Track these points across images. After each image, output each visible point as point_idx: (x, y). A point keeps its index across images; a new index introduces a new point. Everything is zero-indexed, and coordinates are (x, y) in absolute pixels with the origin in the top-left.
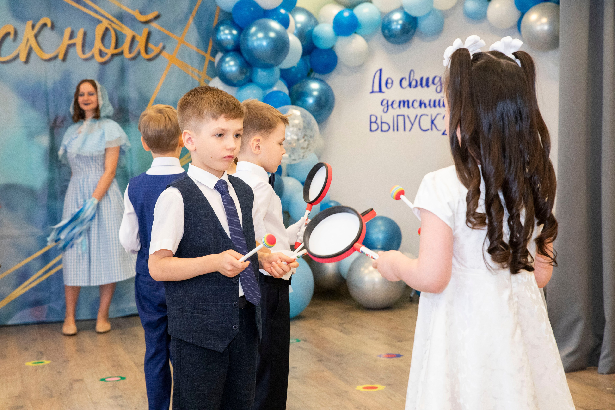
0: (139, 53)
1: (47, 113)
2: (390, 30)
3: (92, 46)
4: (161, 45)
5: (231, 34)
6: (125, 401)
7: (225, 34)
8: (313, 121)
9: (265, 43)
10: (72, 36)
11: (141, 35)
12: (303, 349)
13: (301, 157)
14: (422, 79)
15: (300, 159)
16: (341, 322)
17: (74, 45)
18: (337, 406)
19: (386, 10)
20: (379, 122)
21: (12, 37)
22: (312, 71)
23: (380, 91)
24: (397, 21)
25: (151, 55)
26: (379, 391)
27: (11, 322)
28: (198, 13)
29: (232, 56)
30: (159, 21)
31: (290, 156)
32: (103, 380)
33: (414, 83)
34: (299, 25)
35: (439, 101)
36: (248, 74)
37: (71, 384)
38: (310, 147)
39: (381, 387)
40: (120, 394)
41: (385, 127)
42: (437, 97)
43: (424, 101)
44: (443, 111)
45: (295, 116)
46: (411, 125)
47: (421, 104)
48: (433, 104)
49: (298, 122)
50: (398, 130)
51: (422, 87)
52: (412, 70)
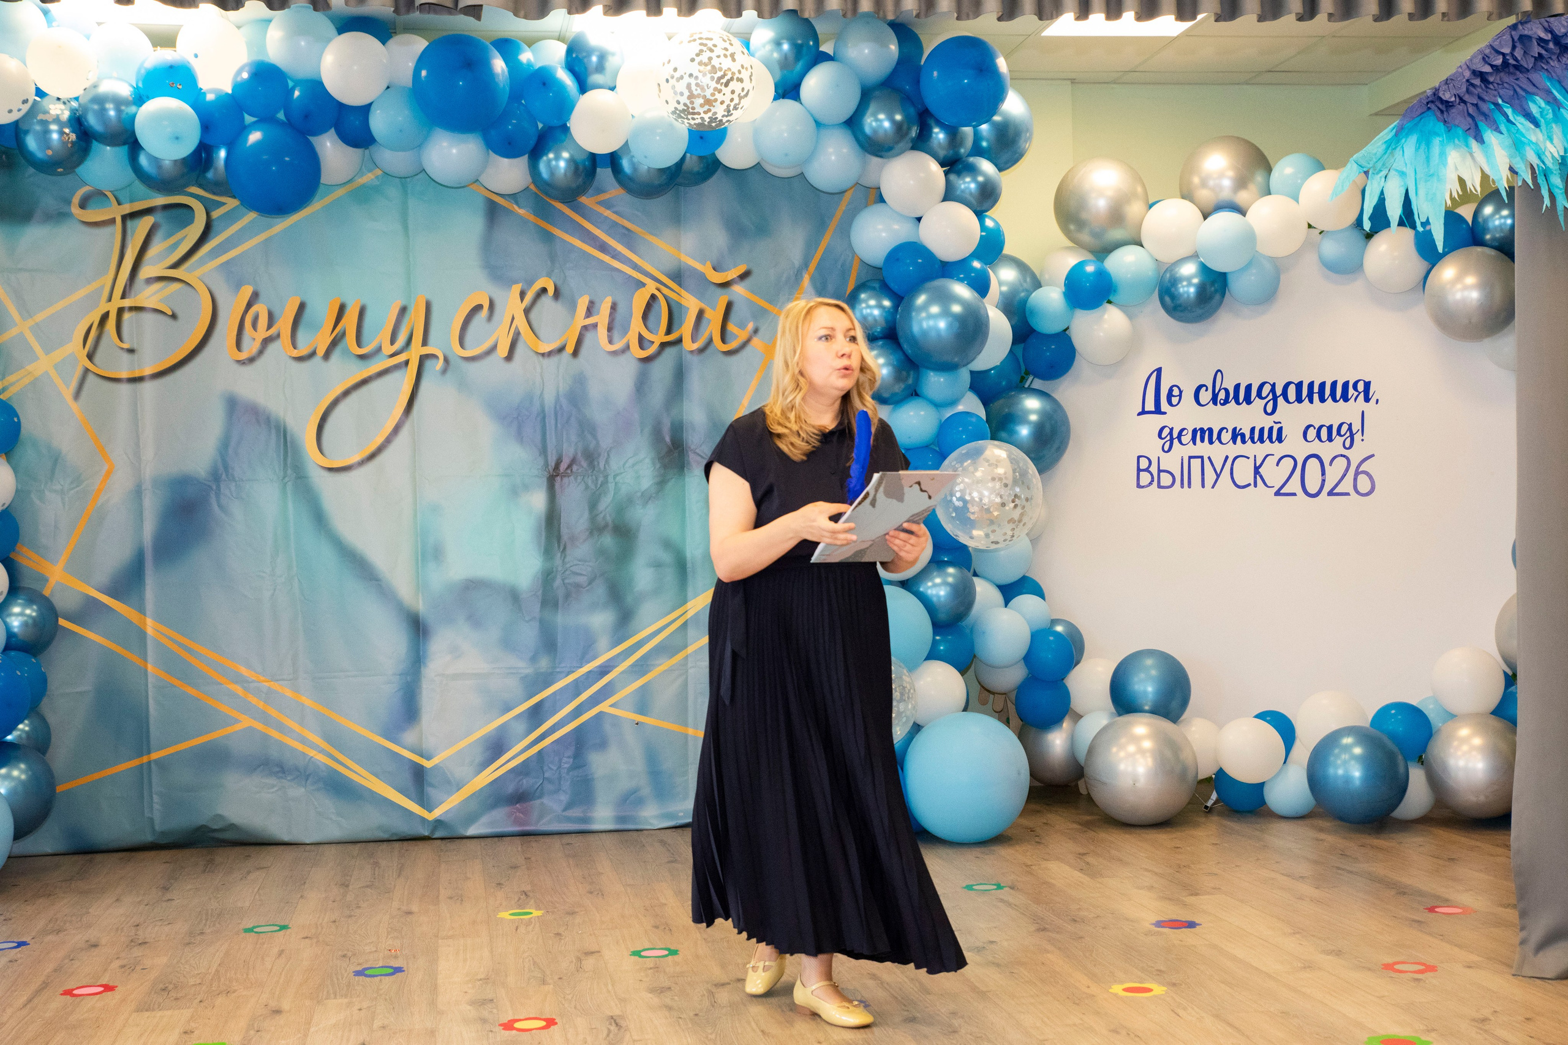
0: (710, 341)
1: (544, 451)
2: (1173, 297)
3: (625, 330)
4: (751, 326)
5: (880, 306)
6: (676, 998)
7: (869, 307)
8: (1032, 468)
9: (942, 324)
10: (589, 312)
11: (714, 308)
12: (1009, 904)
13: (1009, 538)
14: (1237, 387)
15: (1005, 540)
16: (1082, 851)
17: (595, 326)
18: (1075, 1025)
19: (1168, 257)
20: (1154, 469)
21: (485, 312)
22: (1027, 374)
23: (1158, 410)
24: (1189, 279)
25: (733, 345)
26: (1155, 996)
27: (471, 831)
28: (819, 267)
29: (882, 347)
30: (748, 281)
31: (987, 535)
32: (637, 953)
33: (1222, 395)
34: (1004, 289)
35: (1271, 429)
36: (910, 381)
37: (579, 960)
38: (1025, 519)
39: (1158, 990)
40: (667, 984)
41: (1166, 479)
42: (1267, 422)
43: (1241, 429)
44: (1277, 449)
45: (998, 461)
46: (1215, 477)
47: (1236, 435)
48: (1260, 436)
49: (1000, 471)
50: (1189, 486)
51: (1238, 403)
52: (1219, 371)
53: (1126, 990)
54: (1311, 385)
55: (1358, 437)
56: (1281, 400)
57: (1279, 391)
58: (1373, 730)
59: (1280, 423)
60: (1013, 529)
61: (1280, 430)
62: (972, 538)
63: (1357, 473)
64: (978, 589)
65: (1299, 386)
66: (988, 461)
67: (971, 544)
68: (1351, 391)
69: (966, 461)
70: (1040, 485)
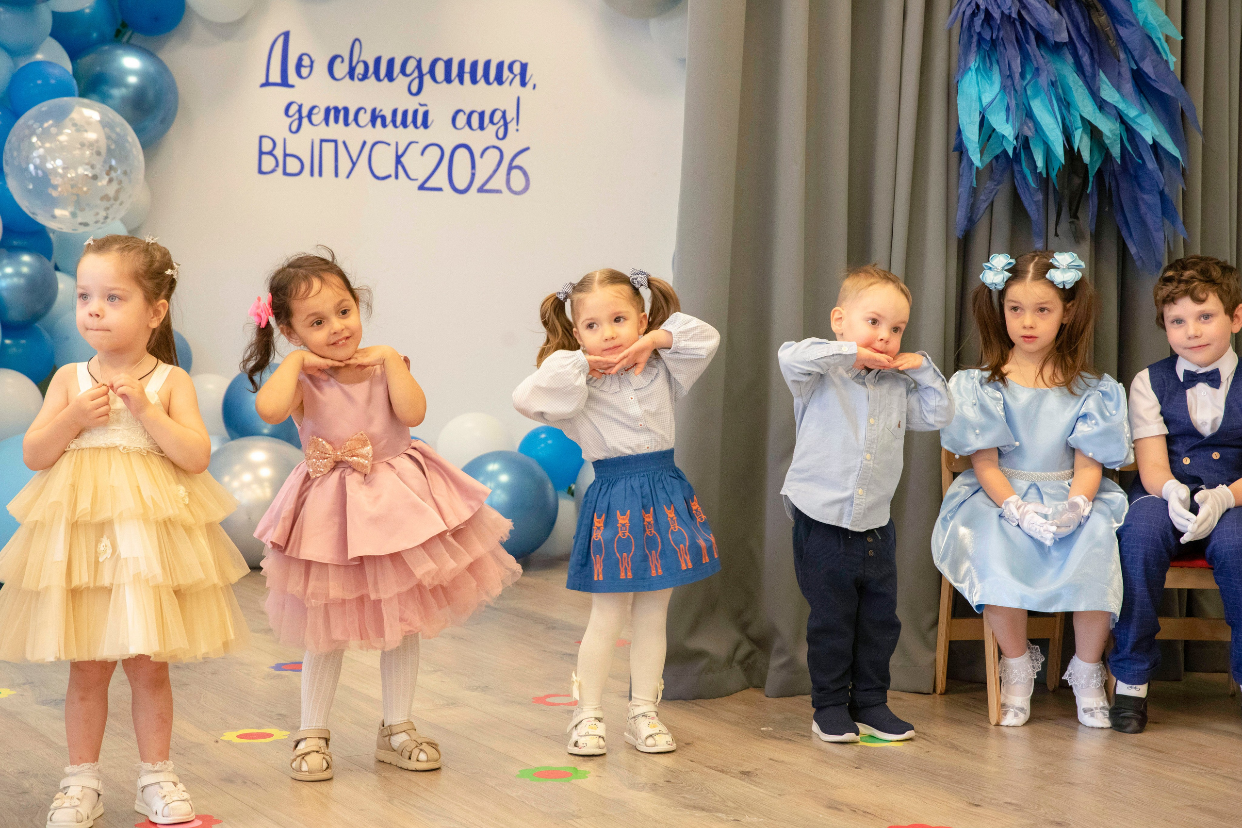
8: (132, 137)
14: (378, 61)
15: (96, 222)
20: (279, 152)
22: (124, 25)
23: (284, 82)
26: (276, 741)
31: (74, 215)
33: (360, 69)
35: (416, 112)
38: (123, 197)
39: (280, 734)
41: (293, 165)
42: (411, 104)
43: (381, 111)
44: (422, 136)
45: (89, 122)
46: (350, 165)
47: (375, 117)
48: (402, 119)
49: (91, 136)
50: (320, 174)
51: (378, 79)
52: (357, 40)
53: (240, 737)
54: (462, 64)
55: (512, 127)
56: (427, 79)
57: (425, 68)
58: (522, 455)
59: (425, 105)
60: (107, 209)
61: (426, 114)
62: (54, 217)
63: (510, 168)
64: (61, 286)
65: (448, 63)
66: (75, 125)
67: (50, 224)
68: (506, 73)
69: (47, 121)
70: (141, 157)
